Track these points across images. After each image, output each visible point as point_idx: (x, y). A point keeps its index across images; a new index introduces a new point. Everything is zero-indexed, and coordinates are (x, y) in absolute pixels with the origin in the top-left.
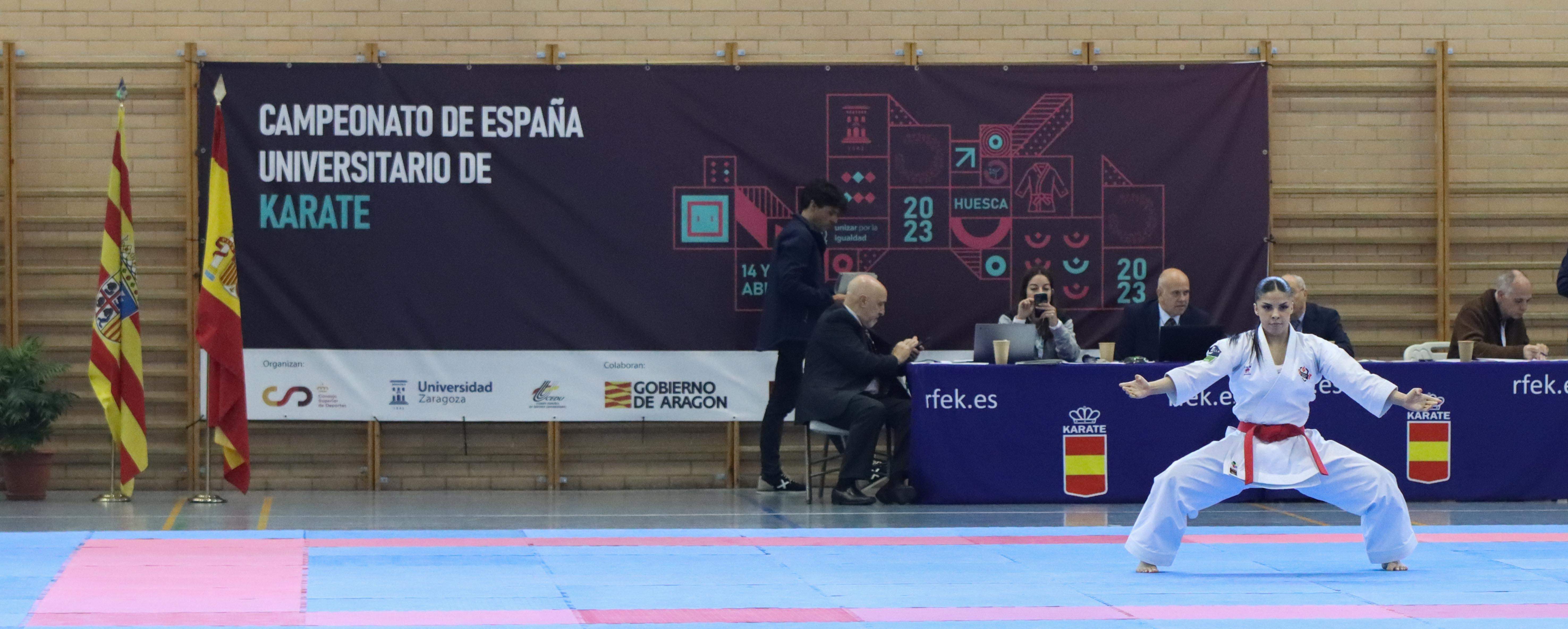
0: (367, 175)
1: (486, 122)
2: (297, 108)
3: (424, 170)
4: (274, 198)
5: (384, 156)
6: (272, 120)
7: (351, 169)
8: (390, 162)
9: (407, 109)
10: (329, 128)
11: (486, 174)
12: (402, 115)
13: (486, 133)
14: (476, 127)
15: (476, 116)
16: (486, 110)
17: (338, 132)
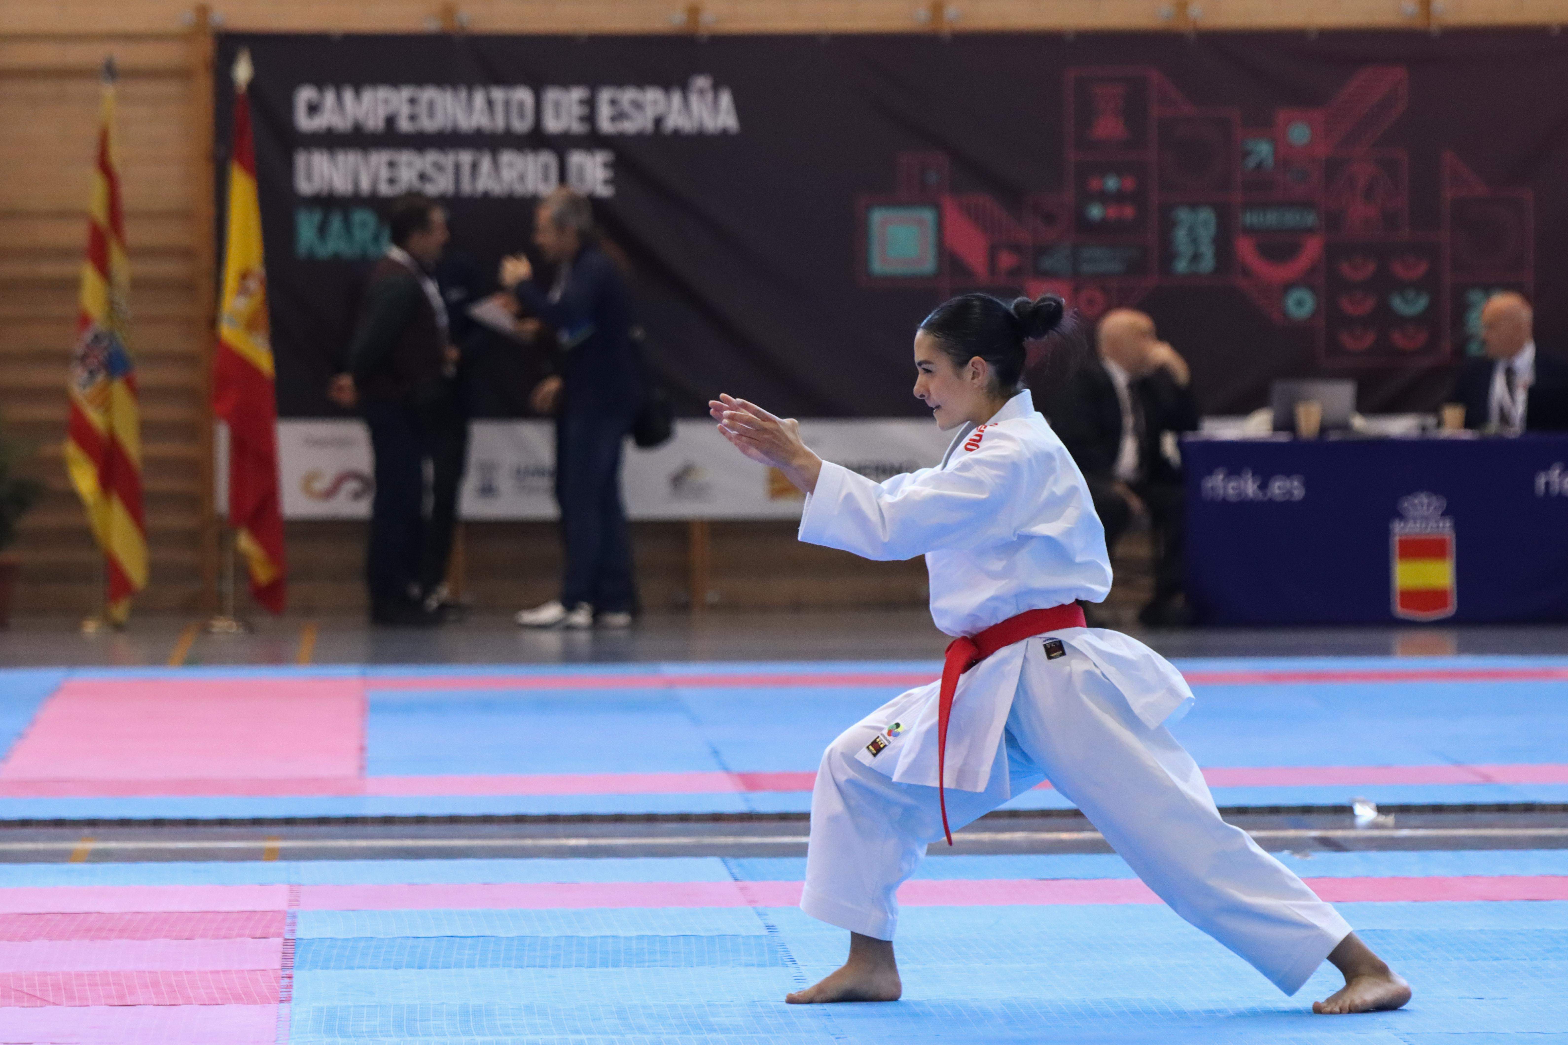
0: (441, 185)
1: (604, 112)
2: (348, 95)
3: (522, 178)
4: (317, 217)
5: (466, 157)
6: (313, 109)
7: (423, 177)
8: (475, 167)
9: (498, 94)
10: (391, 121)
11: (606, 182)
12: (490, 103)
13: (606, 125)
14: (590, 118)
15: (591, 104)
16: (605, 95)
17: (404, 125)
